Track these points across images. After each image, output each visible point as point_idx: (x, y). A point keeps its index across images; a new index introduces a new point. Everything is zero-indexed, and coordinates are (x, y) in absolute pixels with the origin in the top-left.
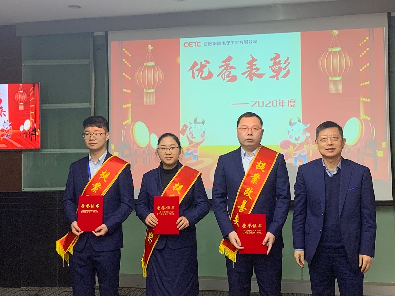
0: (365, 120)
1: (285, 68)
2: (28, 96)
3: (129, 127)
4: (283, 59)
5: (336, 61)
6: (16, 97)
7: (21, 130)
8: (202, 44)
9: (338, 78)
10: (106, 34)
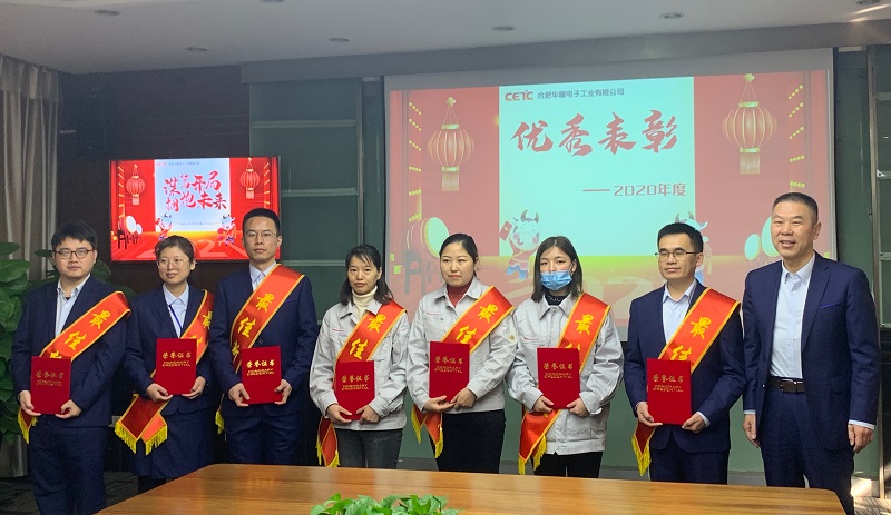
2: (262, 177)
3: (419, 227)
4: (665, 119)
5: (751, 124)
6: (243, 178)
8: (535, 96)
9: (754, 150)
10: (382, 78)
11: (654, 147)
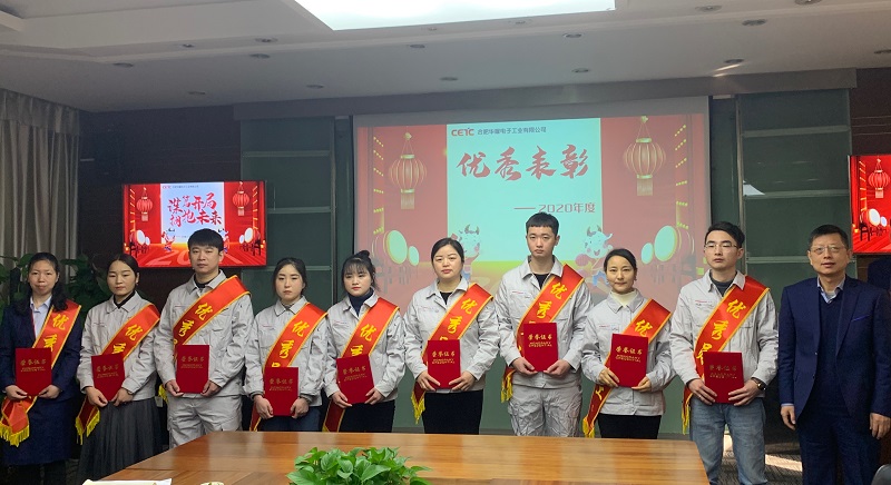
0: (682, 229)
1: (581, 164)
2: (251, 198)
3: (382, 238)
4: (578, 152)
5: (645, 156)
6: (235, 198)
7: (241, 241)
8: (475, 132)
9: (648, 177)
10: (351, 118)
11: (570, 174)
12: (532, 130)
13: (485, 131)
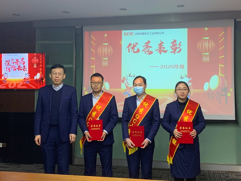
0: (221, 76)
1: (179, 48)
2: (39, 60)
4: (178, 43)
5: (206, 45)
7: (35, 79)
8: (134, 34)
9: (207, 54)
10: (82, 27)
11: (174, 52)
12: (158, 33)
13: (138, 34)
